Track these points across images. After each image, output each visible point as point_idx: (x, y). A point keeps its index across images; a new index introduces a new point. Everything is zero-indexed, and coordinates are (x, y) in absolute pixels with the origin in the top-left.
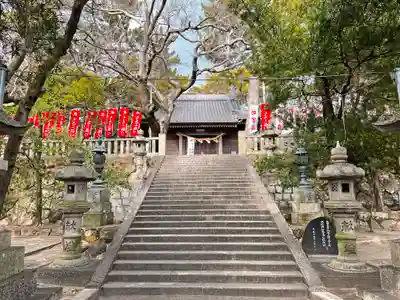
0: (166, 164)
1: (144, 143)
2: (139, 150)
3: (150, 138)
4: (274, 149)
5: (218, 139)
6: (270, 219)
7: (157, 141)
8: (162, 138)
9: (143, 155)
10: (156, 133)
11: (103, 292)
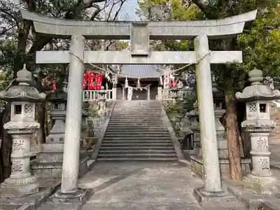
0: (117, 106)
1: (104, 93)
2: (102, 98)
3: (107, 90)
4: (176, 98)
5: (147, 88)
6: (168, 134)
7: (111, 92)
8: (114, 90)
9: (104, 100)
10: (111, 87)
11: (97, 161)
